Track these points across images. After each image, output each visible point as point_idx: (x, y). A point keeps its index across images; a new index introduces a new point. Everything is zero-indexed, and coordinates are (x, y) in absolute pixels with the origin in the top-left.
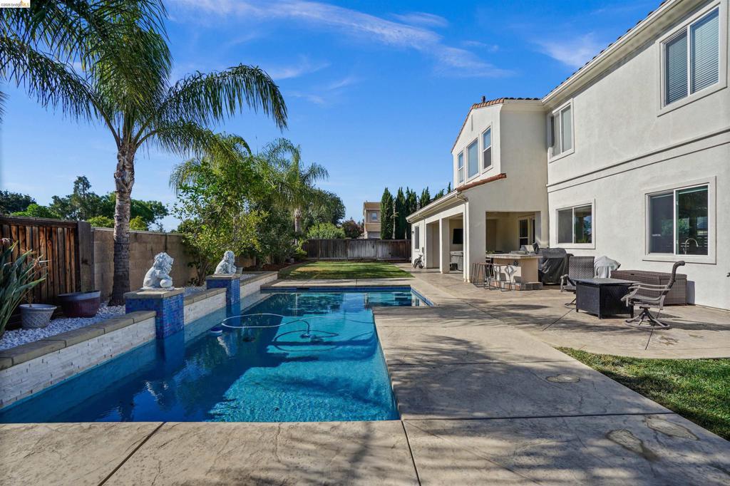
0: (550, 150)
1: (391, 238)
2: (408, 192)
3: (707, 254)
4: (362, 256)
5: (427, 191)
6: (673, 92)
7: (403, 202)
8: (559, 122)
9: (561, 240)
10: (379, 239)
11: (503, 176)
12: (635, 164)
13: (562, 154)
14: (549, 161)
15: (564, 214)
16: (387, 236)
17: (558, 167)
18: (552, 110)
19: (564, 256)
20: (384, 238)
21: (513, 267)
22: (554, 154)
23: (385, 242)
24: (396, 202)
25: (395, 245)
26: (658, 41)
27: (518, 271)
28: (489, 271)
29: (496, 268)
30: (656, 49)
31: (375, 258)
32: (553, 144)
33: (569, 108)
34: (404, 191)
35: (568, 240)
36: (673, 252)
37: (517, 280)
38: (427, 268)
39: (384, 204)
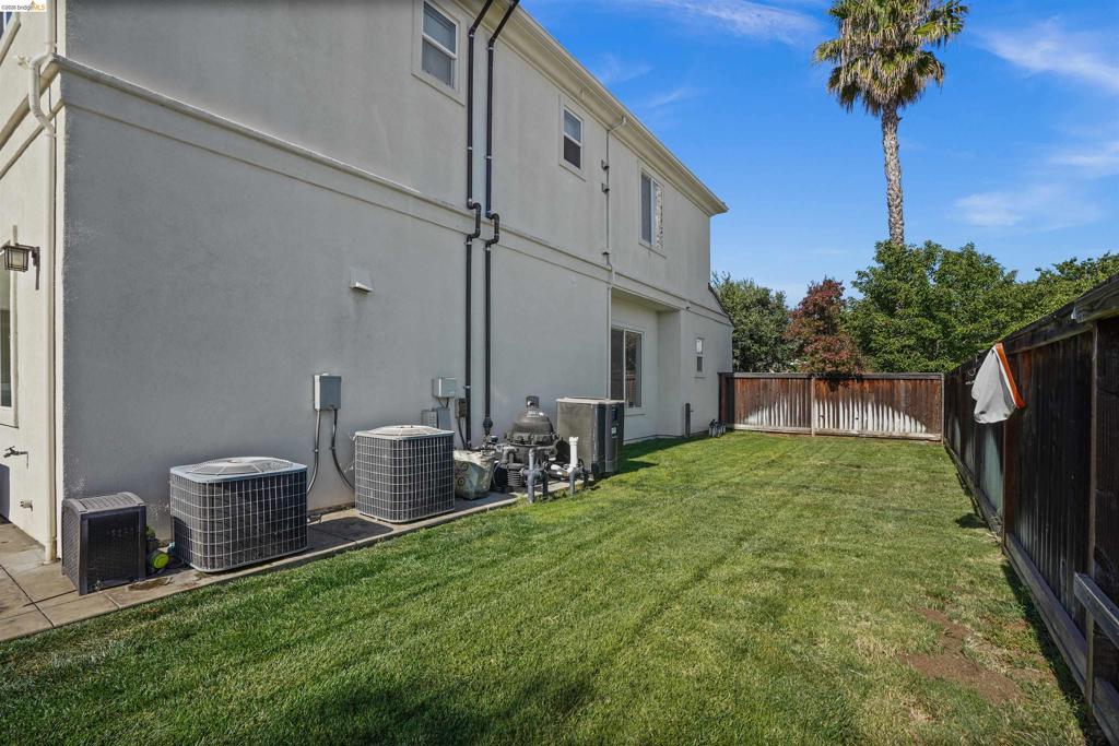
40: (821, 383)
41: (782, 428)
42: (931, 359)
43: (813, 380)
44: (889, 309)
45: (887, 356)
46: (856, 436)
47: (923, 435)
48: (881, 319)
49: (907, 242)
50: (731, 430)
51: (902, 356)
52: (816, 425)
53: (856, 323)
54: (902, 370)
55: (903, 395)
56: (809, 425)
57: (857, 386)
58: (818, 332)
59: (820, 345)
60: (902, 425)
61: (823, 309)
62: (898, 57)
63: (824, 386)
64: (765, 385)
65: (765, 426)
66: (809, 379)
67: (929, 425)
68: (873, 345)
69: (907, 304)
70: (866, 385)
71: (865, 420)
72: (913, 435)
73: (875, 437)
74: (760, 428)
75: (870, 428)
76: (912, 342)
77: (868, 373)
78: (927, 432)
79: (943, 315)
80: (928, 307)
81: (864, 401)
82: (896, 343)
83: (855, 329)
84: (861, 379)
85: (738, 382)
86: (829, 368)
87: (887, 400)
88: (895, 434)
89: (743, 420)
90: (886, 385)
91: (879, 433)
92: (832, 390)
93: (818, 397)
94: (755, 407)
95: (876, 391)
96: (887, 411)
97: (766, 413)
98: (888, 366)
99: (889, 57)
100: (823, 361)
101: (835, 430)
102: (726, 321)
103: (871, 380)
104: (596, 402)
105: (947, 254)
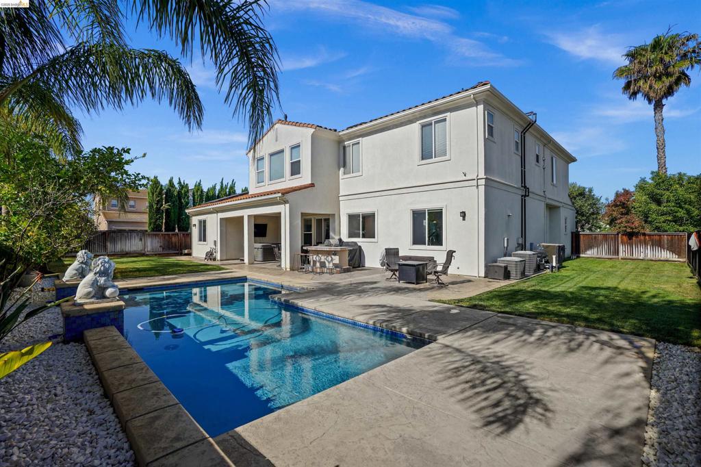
0: (342, 169)
1: (161, 230)
2: (180, 183)
3: (442, 245)
4: (127, 250)
5: (200, 184)
6: (426, 154)
7: (176, 193)
8: (349, 151)
9: (350, 236)
10: (147, 231)
11: (312, 185)
12: (404, 191)
13: (352, 175)
14: (341, 177)
15: (352, 218)
16: (156, 228)
17: (346, 184)
18: (344, 141)
19: (357, 247)
20: (153, 230)
21: (333, 256)
22: (345, 173)
23: (155, 235)
24: (166, 193)
25: (167, 237)
26: (418, 122)
27: (336, 259)
28: (305, 260)
29: (312, 258)
30: (416, 127)
31: (143, 252)
32: (344, 166)
33: (358, 143)
34: (176, 182)
35: (357, 236)
36: (425, 244)
37: (336, 266)
38: (221, 260)
39: (153, 194)
40: (624, 237)
41: (604, 256)
42: (681, 226)
43: (620, 235)
44: (659, 203)
45: (657, 224)
46: (642, 260)
47: (676, 260)
48: (654, 206)
49: (669, 173)
50: (578, 257)
51: (665, 224)
52: (621, 255)
53: (640, 209)
54: (666, 231)
55: (666, 242)
56: (618, 255)
57: (642, 238)
58: (622, 214)
59: (624, 220)
60: (666, 255)
61: (624, 204)
62: (664, 78)
63: (625, 238)
64: (595, 238)
65: (595, 255)
66: (618, 234)
67: (679, 255)
68: (650, 219)
69: (668, 201)
70: (647, 237)
71: (646, 253)
72: (671, 259)
73: (652, 260)
74: (593, 256)
75: (649, 256)
76: (670, 218)
77: (647, 231)
78: (678, 258)
79: (686, 206)
80: (679, 203)
81: (646, 244)
82: (663, 218)
83: (640, 212)
84: (644, 234)
85: (582, 236)
86: (629, 230)
87: (658, 244)
88: (662, 259)
89: (584, 253)
90: (657, 238)
91: (654, 259)
92: (630, 239)
93: (622, 243)
94: (590, 247)
95: (652, 241)
96: (657, 249)
97: (596, 250)
98: (658, 228)
99: (660, 78)
100: (625, 227)
101: (631, 257)
102: (573, 208)
103: (649, 235)
104: (558, 245)
105: (689, 178)
